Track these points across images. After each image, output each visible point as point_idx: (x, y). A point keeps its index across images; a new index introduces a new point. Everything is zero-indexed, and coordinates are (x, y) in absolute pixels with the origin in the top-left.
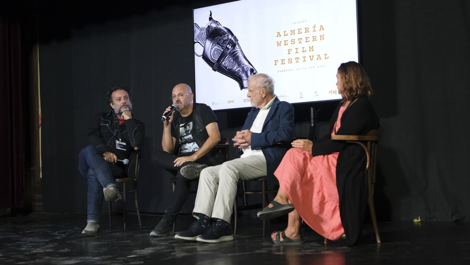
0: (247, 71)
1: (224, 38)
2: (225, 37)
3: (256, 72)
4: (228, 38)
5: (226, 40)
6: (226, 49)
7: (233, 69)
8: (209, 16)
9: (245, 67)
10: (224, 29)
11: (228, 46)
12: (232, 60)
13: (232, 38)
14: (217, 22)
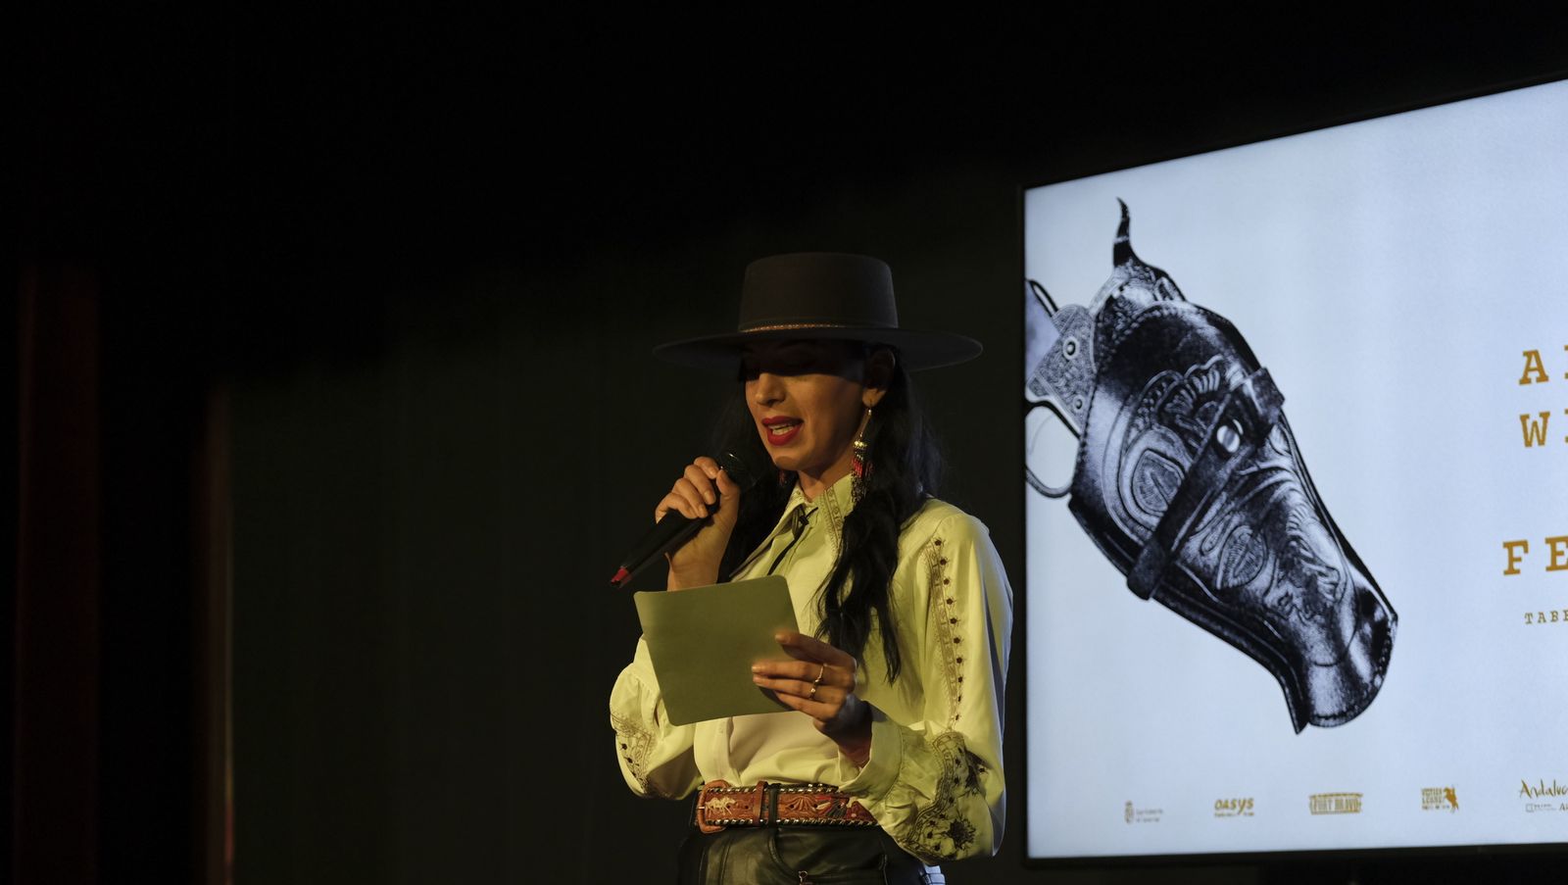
0: (1332, 608)
1: (1196, 381)
2: (1206, 372)
3: (1390, 617)
4: (1224, 383)
5: (1212, 395)
6: (1212, 457)
7: (1252, 587)
8: (1111, 238)
9: (1322, 582)
10: (1198, 320)
11: (1222, 434)
12: (1246, 530)
13: (1249, 383)
14: (1160, 274)
